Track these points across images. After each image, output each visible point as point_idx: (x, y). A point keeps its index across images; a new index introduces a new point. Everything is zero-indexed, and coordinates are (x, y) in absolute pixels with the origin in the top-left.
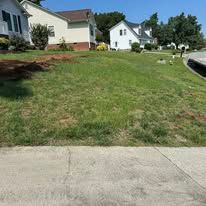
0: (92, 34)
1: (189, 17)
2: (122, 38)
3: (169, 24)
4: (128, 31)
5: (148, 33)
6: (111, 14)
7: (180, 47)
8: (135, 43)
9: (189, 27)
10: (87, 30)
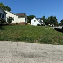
0: (26, 20)
1: (54, 17)
2: (34, 23)
3: (48, 19)
4: (36, 20)
5: (42, 21)
6: (31, 16)
7: (52, 25)
8: (39, 24)
9: (54, 20)
10: (24, 19)
